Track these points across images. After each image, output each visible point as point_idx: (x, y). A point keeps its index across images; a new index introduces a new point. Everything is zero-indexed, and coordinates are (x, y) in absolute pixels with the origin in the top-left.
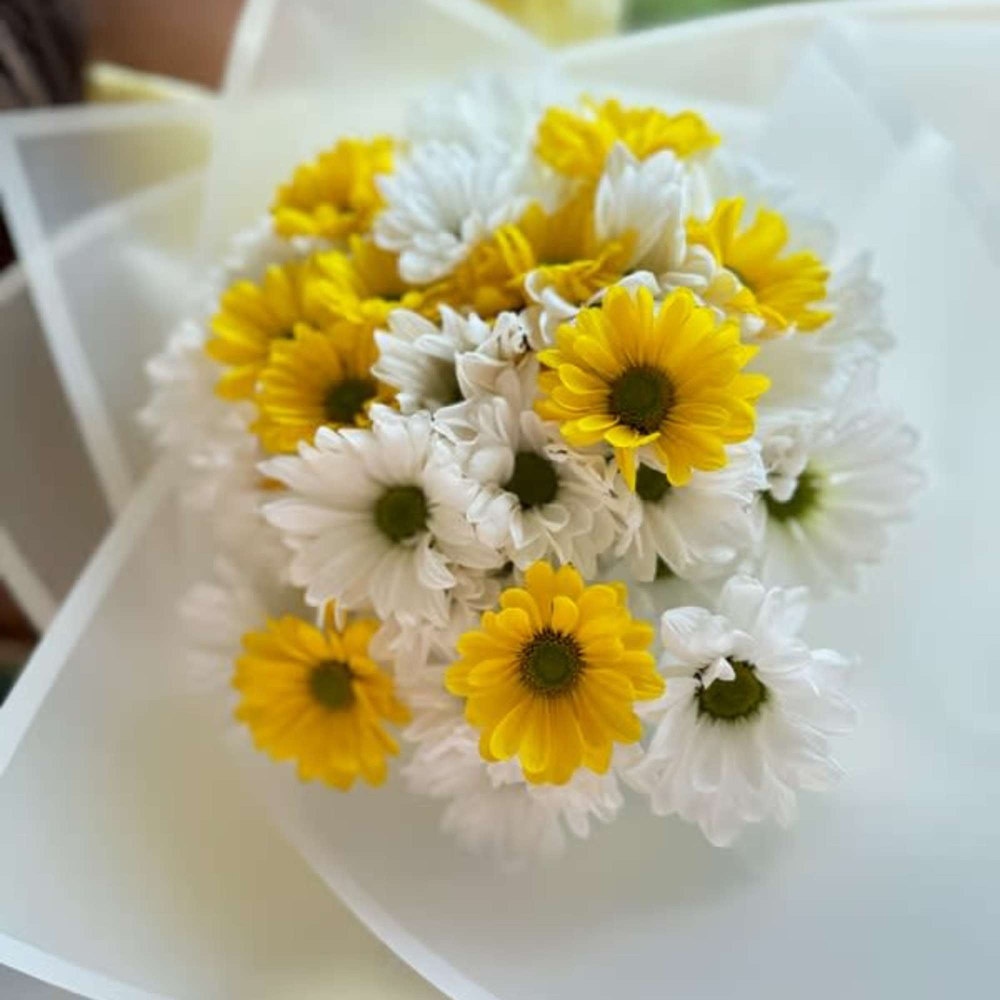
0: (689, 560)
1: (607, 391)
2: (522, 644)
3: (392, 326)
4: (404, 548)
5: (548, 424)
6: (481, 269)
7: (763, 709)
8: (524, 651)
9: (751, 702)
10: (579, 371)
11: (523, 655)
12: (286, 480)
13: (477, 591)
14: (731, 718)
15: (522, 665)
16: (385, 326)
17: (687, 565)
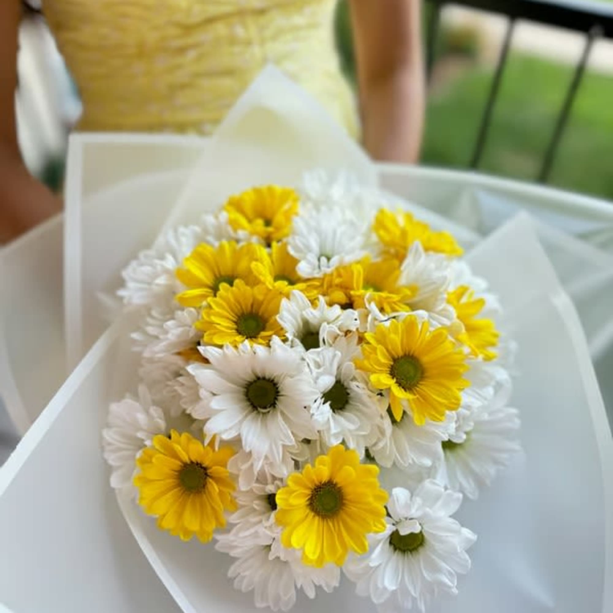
0: (410, 461)
1: (392, 363)
2: (316, 485)
3: (291, 297)
4: (259, 412)
5: (358, 371)
6: (337, 281)
7: (421, 550)
8: (315, 489)
9: (415, 545)
10: (385, 350)
11: (314, 491)
12: (211, 360)
13: (297, 449)
14: (404, 551)
15: (311, 498)
16: (288, 297)
17: (410, 464)
